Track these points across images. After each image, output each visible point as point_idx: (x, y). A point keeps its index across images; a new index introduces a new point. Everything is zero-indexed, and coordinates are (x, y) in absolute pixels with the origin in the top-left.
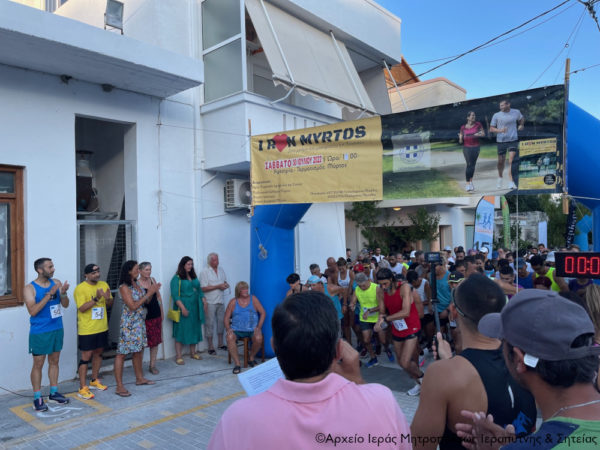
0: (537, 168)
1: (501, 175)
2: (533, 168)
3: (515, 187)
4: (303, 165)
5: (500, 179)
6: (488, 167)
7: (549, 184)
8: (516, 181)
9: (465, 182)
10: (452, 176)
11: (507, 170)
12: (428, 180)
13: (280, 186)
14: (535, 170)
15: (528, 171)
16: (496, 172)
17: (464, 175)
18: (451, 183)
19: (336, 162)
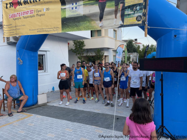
0: (133, 12)
1: (116, 18)
2: (132, 13)
3: (122, 24)
4: (25, 15)
5: (115, 19)
6: (110, 13)
7: (139, 21)
8: (123, 20)
9: (99, 22)
10: (93, 18)
11: (119, 15)
12: (82, 22)
13: (16, 27)
14: (132, 14)
15: (129, 15)
16: (114, 16)
17: (98, 18)
18: (92, 22)
19: (40, 13)
